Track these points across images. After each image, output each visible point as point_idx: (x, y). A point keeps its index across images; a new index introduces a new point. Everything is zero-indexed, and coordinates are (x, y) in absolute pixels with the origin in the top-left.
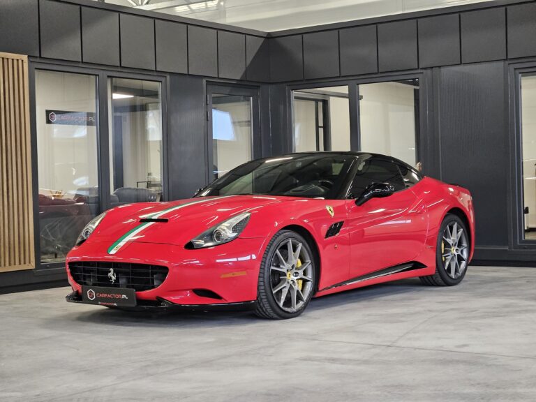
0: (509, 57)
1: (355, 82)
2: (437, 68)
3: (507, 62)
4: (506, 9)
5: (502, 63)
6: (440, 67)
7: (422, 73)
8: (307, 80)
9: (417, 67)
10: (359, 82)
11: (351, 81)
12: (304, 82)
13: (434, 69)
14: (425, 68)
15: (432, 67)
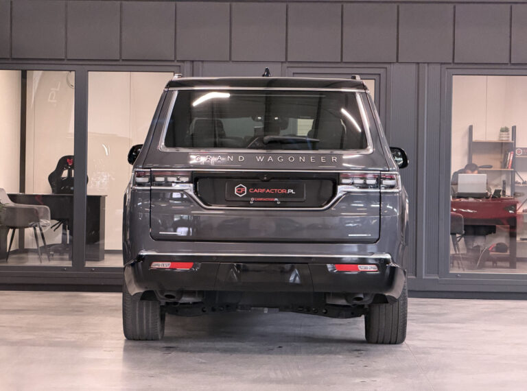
0: (289, 59)
1: (84, 67)
2: (200, 63)
3: (286, 65)
4: (287, 6)
5: (280, 65)
6: (203, 61)
7: (180, 66)
8: (13, 59)
9: (173, 58)
10: (89, 68)
11: (80, 67)
13: (195, 63)
14: (183, 61)
15: (193, 61)
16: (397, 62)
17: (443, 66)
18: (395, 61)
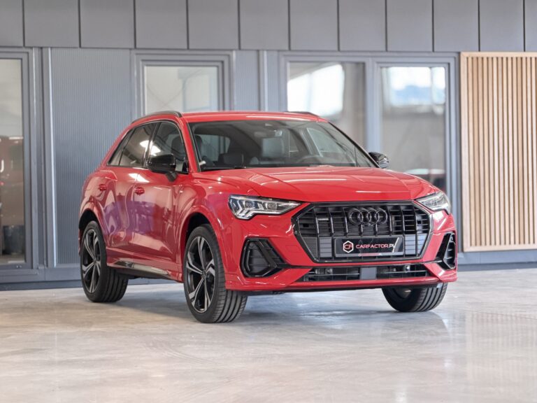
0: (139, 46)
2: (49, 49)
3: (134, 52)
5: (128, 51)
13: (44, 49)
14: (31, 48)
15: (42, 48)
16: (240, 49)
17: (280, 53)
18: (237, 47)
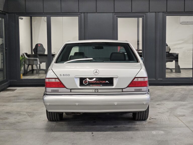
0: (115, 12)
1: (49, 15)
5: (112, 14)
6: (87, 13)
8: (26, 13)
9: (78, 12)
10: (51, 15)
11: (48, 15)
12: (25, 14)
14: (81, 13)
15: (84, 13)
17: (163, 13)
18: (148, 12)
